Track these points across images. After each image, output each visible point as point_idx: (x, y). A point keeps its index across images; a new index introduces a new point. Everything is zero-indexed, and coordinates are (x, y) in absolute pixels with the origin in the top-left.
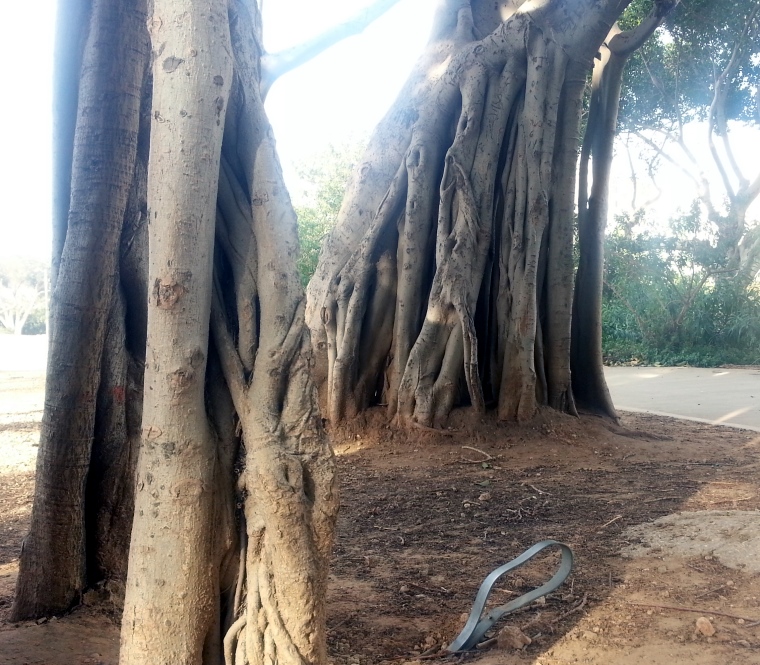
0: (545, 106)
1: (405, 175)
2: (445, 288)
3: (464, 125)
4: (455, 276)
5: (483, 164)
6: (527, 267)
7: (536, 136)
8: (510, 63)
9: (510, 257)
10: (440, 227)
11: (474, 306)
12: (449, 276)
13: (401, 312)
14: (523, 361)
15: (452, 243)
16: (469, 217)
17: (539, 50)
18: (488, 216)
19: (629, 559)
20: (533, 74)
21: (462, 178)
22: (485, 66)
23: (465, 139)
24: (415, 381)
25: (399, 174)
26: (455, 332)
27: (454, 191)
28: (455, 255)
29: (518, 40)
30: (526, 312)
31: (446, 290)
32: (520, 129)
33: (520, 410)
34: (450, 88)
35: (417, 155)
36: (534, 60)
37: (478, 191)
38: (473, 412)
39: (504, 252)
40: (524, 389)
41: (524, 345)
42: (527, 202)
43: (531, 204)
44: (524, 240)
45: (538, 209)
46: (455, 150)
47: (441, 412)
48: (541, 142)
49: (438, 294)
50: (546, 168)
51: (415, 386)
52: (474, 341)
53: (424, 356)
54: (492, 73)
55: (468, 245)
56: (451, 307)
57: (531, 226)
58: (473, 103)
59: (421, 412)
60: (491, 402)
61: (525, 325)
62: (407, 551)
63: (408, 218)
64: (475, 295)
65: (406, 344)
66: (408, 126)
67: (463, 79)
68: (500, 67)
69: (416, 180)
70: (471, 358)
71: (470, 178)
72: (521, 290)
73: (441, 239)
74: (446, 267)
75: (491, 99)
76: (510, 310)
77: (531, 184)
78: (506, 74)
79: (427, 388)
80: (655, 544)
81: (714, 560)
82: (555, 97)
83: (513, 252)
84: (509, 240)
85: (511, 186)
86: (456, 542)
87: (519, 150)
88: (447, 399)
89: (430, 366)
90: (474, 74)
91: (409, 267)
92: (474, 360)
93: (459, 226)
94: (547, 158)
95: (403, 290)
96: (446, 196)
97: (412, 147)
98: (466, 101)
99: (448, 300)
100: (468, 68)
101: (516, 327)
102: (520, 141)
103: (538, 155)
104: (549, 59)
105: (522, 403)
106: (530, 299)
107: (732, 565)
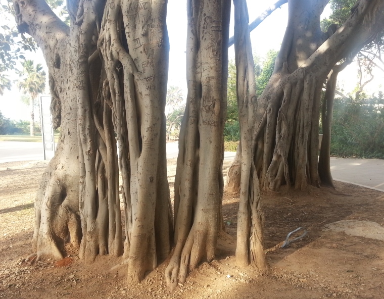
0: (310, 95)
1: (267, 116)
2: (278, 150)
3: (284, 102)
4: (281, 147)
5: (290, 113)
6: (304, 143)
7: (307, 103)
8: (299, 82)
9: (299, 140)
10: (277, 132)
11: (287, 155)
12: (280, 147)
13: (265, 156)
14: (303, 172)
15: (281, 137)
16: (286, 129)
17: (308, 78)
18: (292, 128)
19: (324, 232)
20: (306, 86)
21: (283, 117)
22: (291, 83)
23: (285, 106)
24: (270, 177)
25: (264, 116)
26: (281, 163)
27: (281, 121)
28: (281, 140)
29: (301, 76)
30: (304, 157)
31: (279, 151)
32: (302, 102)
33: (302, 186)
34: (280, 90)
35: (270, 110)
36: (306, 81)
37: (289, 121)
38: (287, 186)
39: (296, 138)
40: (303, 180)
41: (303, 166)
42: (304, 124)
43: (305, 124)
44: (303, 135)
45: (307, 126)
46: (281, 109)
47: (277, 187)
48: (308, 105)
49: (276, 152)
50: (310, 113)
51: (270, 179)
52: (287, 166)
53: (272, 170)
54: (293, 85)
55: (286, 137)
56: (280, 156)
57: (305, 131)
58: (287, 95)
59: (271, 186)
60: (293, 183)
61: (303, 161)
62: (271, 228)
63: (267, 128)
64: (287, 152)
65: (267, 166)
66: (267, 101)
67: (284, 87)
68: (296, 84)
69: (270, 117)
70: (286, 171)
71: (286, 117)
72: (302, 151)
73: (277, 135)
74: (279, 144)
75: (293, 93)
76: (298, 156)
77: (305, 118)
78: (298, 85)
79: (273, 179)
80: (331, 229)
81: (344, 233)
82: (313, 92)
83: (299, 139)
84: (298, 135)
85: (299, 118)
86: (282, 226)
87: (302, 108)
88: (279, 183)
89: (274, 173)
90: (287, 86)
91: (267, 143)
92: (287, 172)
93: (283, 131)
94: (310, 110)
95: (266, 150)
96: (279, 123)
97: (268, 107)
98: (285, 94)
99: (279, 154)
100: (286, 84)
101: (300, 161)
102: (302, 105)
103: (307, 109)
104: (311, 81)
105: (302, 184)
106: (305, 153)
107: (348, 234)
